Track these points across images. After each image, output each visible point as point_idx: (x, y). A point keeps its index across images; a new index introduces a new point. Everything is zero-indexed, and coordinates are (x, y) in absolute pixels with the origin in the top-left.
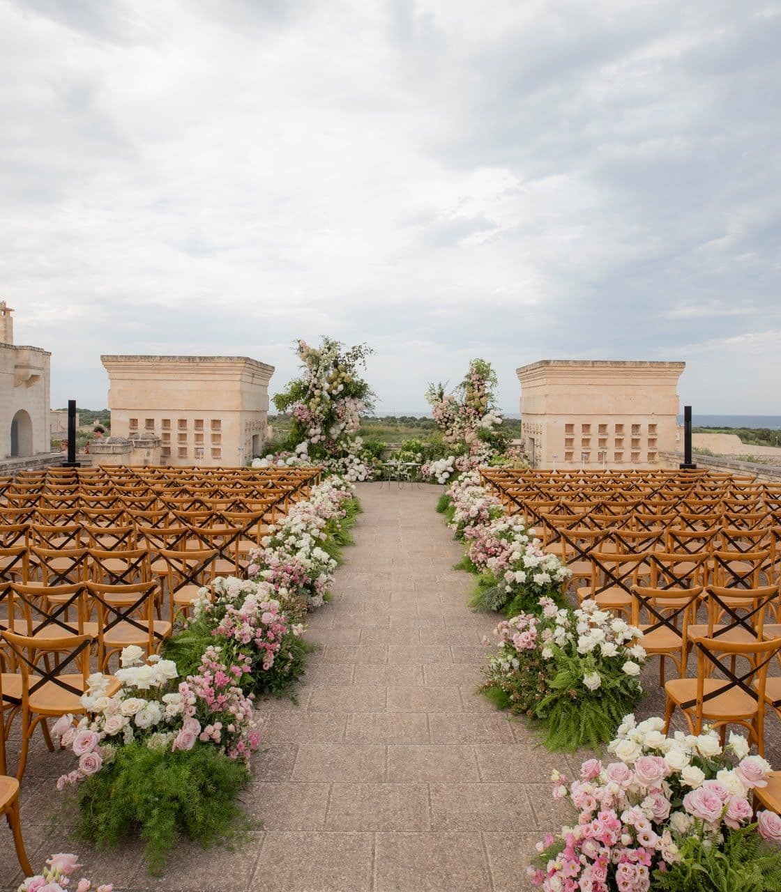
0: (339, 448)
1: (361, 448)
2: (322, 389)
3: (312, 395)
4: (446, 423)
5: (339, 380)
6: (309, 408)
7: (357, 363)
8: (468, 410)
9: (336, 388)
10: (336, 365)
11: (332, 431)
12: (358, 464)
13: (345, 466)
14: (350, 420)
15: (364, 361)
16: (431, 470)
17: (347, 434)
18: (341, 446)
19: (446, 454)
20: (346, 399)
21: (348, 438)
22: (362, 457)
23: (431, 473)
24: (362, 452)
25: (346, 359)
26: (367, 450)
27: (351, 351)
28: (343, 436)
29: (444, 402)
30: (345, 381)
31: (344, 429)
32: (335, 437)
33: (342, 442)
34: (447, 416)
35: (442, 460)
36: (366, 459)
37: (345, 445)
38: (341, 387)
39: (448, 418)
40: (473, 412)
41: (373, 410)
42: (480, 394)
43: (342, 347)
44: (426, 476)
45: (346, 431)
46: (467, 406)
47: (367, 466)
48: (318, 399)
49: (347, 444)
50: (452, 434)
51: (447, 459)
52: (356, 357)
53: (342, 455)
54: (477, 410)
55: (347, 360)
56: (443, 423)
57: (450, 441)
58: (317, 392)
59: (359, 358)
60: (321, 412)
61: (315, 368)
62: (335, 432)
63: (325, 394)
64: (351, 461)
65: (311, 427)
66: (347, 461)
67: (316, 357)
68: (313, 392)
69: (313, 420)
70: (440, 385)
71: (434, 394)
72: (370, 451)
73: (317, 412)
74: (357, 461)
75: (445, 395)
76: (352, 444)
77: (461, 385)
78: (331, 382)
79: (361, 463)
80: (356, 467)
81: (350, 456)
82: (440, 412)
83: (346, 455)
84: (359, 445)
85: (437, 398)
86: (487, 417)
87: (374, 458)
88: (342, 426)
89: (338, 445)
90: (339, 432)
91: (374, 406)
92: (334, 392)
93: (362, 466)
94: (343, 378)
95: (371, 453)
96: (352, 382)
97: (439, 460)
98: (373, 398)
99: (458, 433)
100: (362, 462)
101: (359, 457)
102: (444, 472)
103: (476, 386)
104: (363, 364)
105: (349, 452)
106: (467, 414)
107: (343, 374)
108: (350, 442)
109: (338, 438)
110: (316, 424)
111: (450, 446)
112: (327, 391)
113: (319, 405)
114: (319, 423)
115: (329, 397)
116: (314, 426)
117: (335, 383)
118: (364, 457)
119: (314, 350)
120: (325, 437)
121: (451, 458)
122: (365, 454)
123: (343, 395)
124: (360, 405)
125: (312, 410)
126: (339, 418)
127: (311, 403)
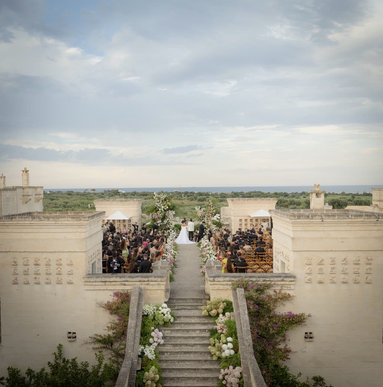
0: (167, 227)
1: (174, 227)
3: (158, 210)
4: (202, 217)
6: (157, 215)
9: (166, 208)
10: (166, 200)
12: (173, 232)
13: (169, 233)
14: (170, 218)
17: (169, 222)
21: (170, 224)
22: (174, 230)
24: (174, 228)
26: (176, 227)
29: (202, 210)
31: (168, 221)
32: (165, 223)
33: (168, 225)
34: (203, 215)
36: (176, 230)
37: (169, 226)
40: (211, 215)
42: (213, 209)
45: (169, 221)
46: (209, 213)
48: (160, 212)
54: (212, 214)
58: (160, 209)
60: (161, 215)
61: (159, 201)
62: (165, 222)
64: (171, 231)
65: (158, 221)
66: (169, 231)
67: (159, 198)
68: (158, 209)
69: (158, 218)
72: (177, 227)
74: (173, 231)
76: (171, 226)
80: (173, 233)
81: (171, 230)
82: (200, 214)
83: (169, 229)
85: (199, 209)
86: (215, 216)
87: (178, 230)
88: (168, 219)
90: (167, 222)
92: (165, 209)
93: (174, 233)
94: (168, 204)
101: (173, 230)
103: (211, 207)
106: (209, 215)
108: (170, 225)
113: (160, 213)
114: (160, 219)
115: (163, 210)
117: (165, 206)
120: (162, 223)
122: (175, 229)
123: (168, 210)
124: (173, 213)
125: (159, 215)
126: (167, 217)
127: (158, 213)
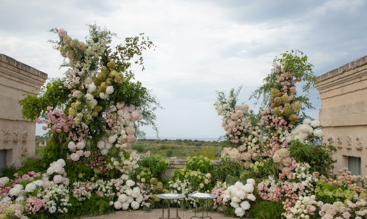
0: (109, 166)
1: (137, 166)
2: (85, 91)
4: (239, 137)
5: (108, 81)
7: (132, 61)
8: (275, 120)
9: (104, 91)
10: (105, 60)
11: (101, 145)
12: (132, 188)
13: (114, 190)
14: (123, 132)
15: (141, 58)
16: (225, 197)
17: (118, 149)
18: (112, 163)
19: (242, 175)
20: (119, 105)
21: (121, 154)
22: (138, 177)
23: (225, 200)
24: (139, 171)
25: (119, 55)
26: (145, 169)
27: (124, 44)
28: (114, 151)
29: (238, 112)
30: (115, 81)
31: (116, 142)
32: (104, 152)
33: (112, 159)
34: (241, 128)
35: (238, 184)
36: (143, 180)
37: (116, 163)
38: (110, 89)
39: (242, 131)
40: (281, 121)
41: (153, 120)
42: (291, 98)
43: (113, 39)
44: (217, 203)
45: (117, 146)
46: (271, 114)
47: (145, 189)
48: (79, 104)
49: (120, 161)
50: (246, 151)
51: (245, 183)
52: (131, 54)
53: (112, 175)
54: (286, 118)
55: (120, 57)
56: (236, 137)
57: (244, 158)
58: (78, 95)
59: (135, 55)
60: (83, 120)
61: (78, 64)
62: (104, 146)
63: (89, 96)
64: (124, 184)
65: (71, 140)
66: (118, 182)
67: (79, 51)
69: (74, 130)
70: (232, 92)
71: (224, 103)
72: (148, 169)
73: (77, 120)
74: (131, 182)
75: (238, 104)
76: (126, 162)
77: (262, 88)
78: (98, 83)
79: (136, 186)
80: (129, 192)
81: (124, 177)
82: (232, 124)
83: (118, 174)
84: (134, 162)
85: (229, 108)
86: (301, 127)
87: (153, 179)
88: (112, 139)
89: (107, 163)
90: (109, 146)
91: (155, 116)
92: (102, 95)
93: (137, 190)
94: (114, 78)
95: (149, 173)
96: (126, 83)
97: (233, 183)
98: (153, 105)
99: (254, 148)
100: (138, 184)
101: (134, 177)
102: (242, 201)
103: (285, 88)
104: (139, 62)
105: (122, 171)
106: (272, 124)
107: (113, 73)
108: (123, 158)
109: (109, 154)
110: (78, 136)
111: (245, 164)
112: (93, 93)
113: (80, 111)
114: (82, 135)
115: (95, 102)
116: (75, 139)
117: (103, 84)
118: (141, 177)
119: (76, 42)
120: (89, 152)
121: (251, 181)
122: (143, 173)
123: (114, 99)
124: (136, 113)
125: (71, 117)
